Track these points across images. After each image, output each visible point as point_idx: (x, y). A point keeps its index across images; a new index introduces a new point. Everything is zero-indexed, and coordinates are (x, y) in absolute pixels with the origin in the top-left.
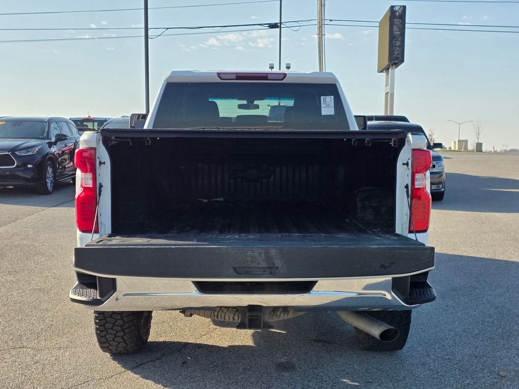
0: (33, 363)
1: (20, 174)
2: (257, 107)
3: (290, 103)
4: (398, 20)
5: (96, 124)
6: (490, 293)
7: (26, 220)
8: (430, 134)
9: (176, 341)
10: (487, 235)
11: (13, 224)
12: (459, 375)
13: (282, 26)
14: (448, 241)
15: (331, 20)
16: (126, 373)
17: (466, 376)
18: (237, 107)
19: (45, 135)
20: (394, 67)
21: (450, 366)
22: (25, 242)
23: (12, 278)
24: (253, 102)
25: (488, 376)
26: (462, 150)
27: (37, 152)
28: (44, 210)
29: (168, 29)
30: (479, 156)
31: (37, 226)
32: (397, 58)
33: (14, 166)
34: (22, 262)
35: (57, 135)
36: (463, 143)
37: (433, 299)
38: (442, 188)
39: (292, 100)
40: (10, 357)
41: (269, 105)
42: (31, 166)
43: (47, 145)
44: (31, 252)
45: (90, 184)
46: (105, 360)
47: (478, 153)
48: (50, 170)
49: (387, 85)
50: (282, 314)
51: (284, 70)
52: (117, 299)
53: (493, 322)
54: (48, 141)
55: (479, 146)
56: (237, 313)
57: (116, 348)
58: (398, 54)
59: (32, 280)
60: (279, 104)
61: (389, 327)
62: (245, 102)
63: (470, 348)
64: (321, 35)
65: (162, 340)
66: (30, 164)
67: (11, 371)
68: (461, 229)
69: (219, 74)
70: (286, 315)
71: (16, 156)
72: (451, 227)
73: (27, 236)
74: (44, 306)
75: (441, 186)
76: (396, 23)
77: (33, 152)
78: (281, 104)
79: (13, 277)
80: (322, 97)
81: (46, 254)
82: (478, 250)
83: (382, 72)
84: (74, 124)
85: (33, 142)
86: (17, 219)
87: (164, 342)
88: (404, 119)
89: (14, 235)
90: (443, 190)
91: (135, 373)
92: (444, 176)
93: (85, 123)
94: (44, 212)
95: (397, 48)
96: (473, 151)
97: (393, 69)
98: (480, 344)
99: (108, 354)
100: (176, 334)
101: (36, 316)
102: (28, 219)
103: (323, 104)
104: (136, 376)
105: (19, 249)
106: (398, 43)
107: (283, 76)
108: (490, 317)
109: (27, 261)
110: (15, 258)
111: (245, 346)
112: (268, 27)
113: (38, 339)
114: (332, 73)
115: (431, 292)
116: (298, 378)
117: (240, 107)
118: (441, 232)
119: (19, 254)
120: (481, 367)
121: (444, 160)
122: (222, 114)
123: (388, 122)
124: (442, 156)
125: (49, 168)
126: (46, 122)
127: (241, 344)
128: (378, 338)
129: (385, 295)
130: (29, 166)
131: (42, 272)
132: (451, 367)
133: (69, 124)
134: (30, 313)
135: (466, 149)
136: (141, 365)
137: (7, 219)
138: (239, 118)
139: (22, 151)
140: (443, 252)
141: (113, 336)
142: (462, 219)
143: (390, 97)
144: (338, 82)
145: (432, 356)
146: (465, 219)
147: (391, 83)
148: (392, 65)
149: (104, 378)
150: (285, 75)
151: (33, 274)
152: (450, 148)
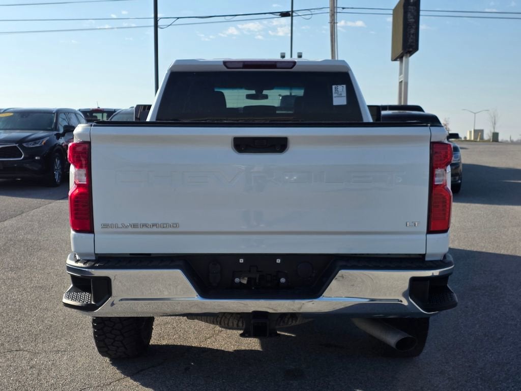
0: (29, 367)
1: (28, 166)
2: (266, 97)
3: (300, 93)
4: (412, 7)
5: (105, 115)
6: (512, 293)
7: (32, 213)
8: (445, 123)
9: (179, 344)
10: (506, 229)
11: (19, 217)
12: (481, 384)
13: (294, 14)
14: (466, 236)
15: (343, 8)
16: (125, 380)
17: (489, 387)
18: (245, 97)
19: (53, 126)
20: (408, 55)
21: (471, 374)
22: (29, 237)
23: (13, 275)
24: (262, 91)
25: (513, 387)
26: (478, 140)
27: (44, 143)
28: (50, 203)
29: (178, 18)
30: (495, 146)
31: (42, 220)
32: (411, 46)
33: (22, 158)
34: (25, 257)
35: (65, 127)
36: (478, 133)
37: (454, 305)
38: (459, 180)
39: (302, 89)
40: (6, 361)
41: (280, 95)
42: (39, 158)
43: (55, 137)
44: (35, 247)
45: (84, 181)
46: (105, 365)
47: (494, 143)
48: (58, 162)
49: (401, 74)
50: (290, 320)
51: (295, 58)
52: (113, 304)
53: (516, 325)
54: (55, 132)
55: (495, 136)
56: (241, 319)
57: (115, 352)
58: (412, 42)
59: (34, 277)
60: (291, 94)
61: (406, 335)
62: (253, 92)
63: (492, 354)
64: (333, 23)
65: (165, 344)
66: (38, 156)
67: (5, 376)
68: (479, 223)
69: (225, 63)
70: (294, 321)
71: (23, 148)
72: (468, 221)
73: (32, 230)
74: (44, 305)
75: (457, 178)
76: (410, 10)
77: (41, 144)
78: (293, 94)
79: (15, 273)
80: (334, 87)
81: (50, 249)
82: (497, 246)
83: (395, 60)
84: (82, 115)
85: (41, 134)
86: (23, 213)
87: (167, 346)
88: (418, 108)
89: (18, 229)
90: (460, 181)
91: (135, 380)
92: (461, 167)
93: (94, 114)
94: (51, 205)
95: (412, 36)
96: (488, 141)
97: (407, 57)
98: (502, 350)
99: (107, 358)
100: (180, 336)
101: (35, 315)
102: (34, 213)
103: (335, 93)
104: (135, 383)
105: (23, 244)
106: (412, 31)
107: (293, 64)
108: (512, 320)
109: (30, 256)
110: (18, 253)
111: (252, 351)
112: (280, 15)
113: (35, 341)
114: (344, 61)
115: (452, 297)
116: (308, 388)
117: (249, 97)
118: (458, 227)
119: (22, 249)
120: (504, 376)
121: (460, 150)
122: (229, 105)
123: (401, 111)
124: (459, 146)
125: (57, 160)
126: (54, 113)
127: (247, 349)
128: (394, 347)
129: (401, 301)
130: (36, 158)
131: (44, 269)
132: (473, 376)
133: (77, 115)
134: (29, 313)
135: (482, 138)
136: (142, 371)
137: (13, 213)
138: (247, 108)
139: (30, 143)
140: (460, 248)
141: (112, 341)
142: (480, 212)
143: (403, 87)
144: (350, 70)
145: (451, 363)
146: (482, 213)
147: (404, 72)
148: (407, 53)
149: (102, 385)
150: (294, 63)
151: (35, 270)
152: (465, 138)
